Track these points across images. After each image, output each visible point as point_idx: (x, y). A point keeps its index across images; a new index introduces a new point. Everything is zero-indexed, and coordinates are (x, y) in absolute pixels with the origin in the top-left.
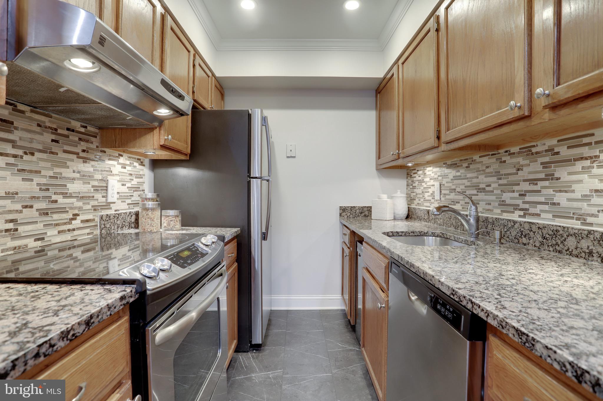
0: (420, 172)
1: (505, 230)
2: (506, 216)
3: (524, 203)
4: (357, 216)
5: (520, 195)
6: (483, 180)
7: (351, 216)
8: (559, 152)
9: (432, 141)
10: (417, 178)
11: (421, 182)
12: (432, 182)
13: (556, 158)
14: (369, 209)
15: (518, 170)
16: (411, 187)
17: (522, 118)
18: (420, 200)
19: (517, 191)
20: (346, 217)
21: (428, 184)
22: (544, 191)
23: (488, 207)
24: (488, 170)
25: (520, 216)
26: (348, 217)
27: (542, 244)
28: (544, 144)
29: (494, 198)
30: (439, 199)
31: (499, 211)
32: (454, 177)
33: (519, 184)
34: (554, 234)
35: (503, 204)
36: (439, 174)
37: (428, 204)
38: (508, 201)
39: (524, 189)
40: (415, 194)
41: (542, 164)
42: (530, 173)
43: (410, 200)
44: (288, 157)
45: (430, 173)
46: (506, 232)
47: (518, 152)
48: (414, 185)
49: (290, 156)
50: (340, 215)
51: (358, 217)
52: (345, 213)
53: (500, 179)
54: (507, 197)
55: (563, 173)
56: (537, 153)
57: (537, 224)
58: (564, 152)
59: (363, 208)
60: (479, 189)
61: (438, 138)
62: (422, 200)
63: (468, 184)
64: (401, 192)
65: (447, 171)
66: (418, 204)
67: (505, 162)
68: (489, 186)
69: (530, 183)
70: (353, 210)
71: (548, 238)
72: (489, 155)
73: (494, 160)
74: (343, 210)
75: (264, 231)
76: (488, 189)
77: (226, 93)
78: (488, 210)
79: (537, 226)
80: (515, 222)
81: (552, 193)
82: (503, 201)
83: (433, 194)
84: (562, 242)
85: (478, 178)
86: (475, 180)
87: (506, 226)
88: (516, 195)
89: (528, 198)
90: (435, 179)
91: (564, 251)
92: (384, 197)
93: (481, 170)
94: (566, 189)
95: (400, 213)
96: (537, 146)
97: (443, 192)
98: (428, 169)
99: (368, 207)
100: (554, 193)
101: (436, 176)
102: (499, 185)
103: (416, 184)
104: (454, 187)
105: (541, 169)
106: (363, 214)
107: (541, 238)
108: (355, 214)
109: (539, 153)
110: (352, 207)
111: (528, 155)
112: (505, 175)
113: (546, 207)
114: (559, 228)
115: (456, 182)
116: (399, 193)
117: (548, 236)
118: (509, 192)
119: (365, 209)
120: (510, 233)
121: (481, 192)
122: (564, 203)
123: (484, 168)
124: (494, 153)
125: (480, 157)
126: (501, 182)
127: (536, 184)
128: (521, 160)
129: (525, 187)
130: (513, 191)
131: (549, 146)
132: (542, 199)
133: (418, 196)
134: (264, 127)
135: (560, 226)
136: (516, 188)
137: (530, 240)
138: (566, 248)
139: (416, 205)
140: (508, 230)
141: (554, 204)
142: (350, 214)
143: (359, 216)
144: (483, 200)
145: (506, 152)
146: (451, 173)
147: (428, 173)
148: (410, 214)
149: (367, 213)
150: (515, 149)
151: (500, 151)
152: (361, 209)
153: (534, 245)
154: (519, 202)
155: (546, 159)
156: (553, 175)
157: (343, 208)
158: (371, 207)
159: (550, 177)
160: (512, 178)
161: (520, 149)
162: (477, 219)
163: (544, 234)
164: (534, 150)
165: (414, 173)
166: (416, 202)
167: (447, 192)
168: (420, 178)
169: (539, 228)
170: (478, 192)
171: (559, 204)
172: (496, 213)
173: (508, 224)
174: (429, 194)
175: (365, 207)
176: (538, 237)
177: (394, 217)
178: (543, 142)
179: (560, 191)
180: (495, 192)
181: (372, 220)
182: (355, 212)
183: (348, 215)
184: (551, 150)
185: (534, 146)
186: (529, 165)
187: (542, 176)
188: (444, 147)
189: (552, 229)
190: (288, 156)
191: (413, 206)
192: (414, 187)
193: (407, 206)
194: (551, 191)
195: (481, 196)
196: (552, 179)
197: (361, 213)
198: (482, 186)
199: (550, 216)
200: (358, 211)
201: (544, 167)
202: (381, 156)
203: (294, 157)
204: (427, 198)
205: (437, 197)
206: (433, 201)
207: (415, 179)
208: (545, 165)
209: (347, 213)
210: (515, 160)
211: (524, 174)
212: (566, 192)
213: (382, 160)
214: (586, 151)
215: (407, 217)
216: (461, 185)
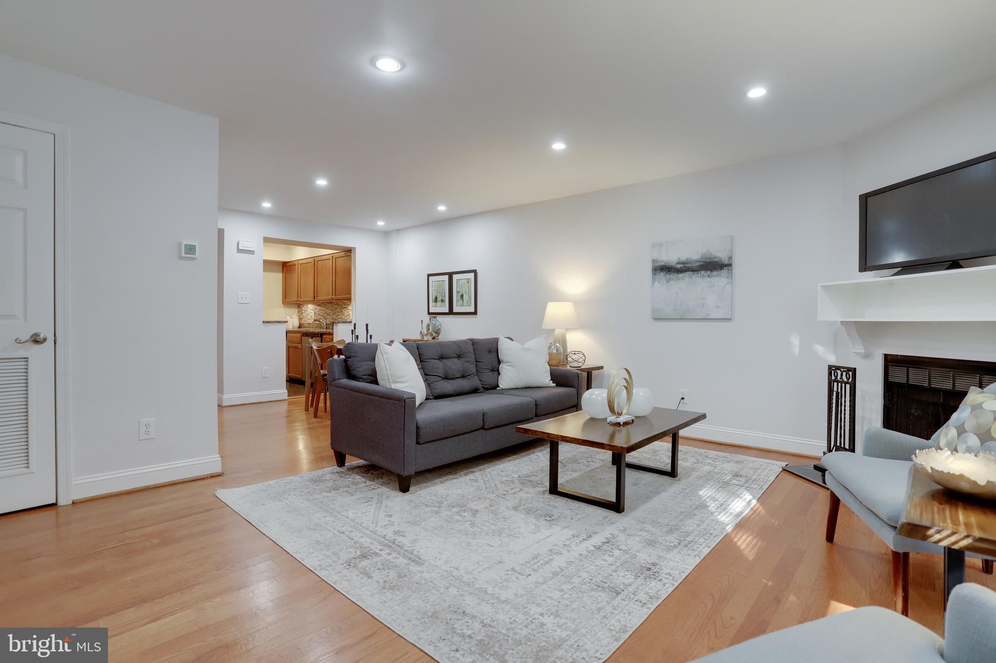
0: (304, 306)
6: (328, 311)
9: (312, 299)
10: (304, 309)
11: (306, 311)
16: (300, 312)
17: (330, 300)
21: (309, 311)
30: (313, 319)
32: (319, 309)
36: (314, 308)
37: (309, 321)
40: (302, 316)
43: (300, 319)
45: (310, 307)
48: (302, 312)
61: (314, 298)
62: (306, 318)
65: (317, 307)
66: (304, 321)
83: (311, 317)
90: (312, 310)
92: (288, 318)
95: (296, 325)
98: (308, 305)
101: (312, 308)
116: (295, 315)
128: (336, 306)
133: (304, 317)
147: (308, 307)
148: (300, 326)
150: (335, 303)
162: (326, 324)
165: (301, 306)
166: (303, 319)
167: (317, 315)
174: (309, 316)
177: (293, 327)
188: (315, 302)
191: (302, 322)
195: (328, 317)
202: (287, 297)
204: (308, 318)
205: (313, 317)
206: (311, 320)
207: (302, 309)
213: (287, 300)
214: (346, 306)
215: (299, 328)
216: (322, 313)
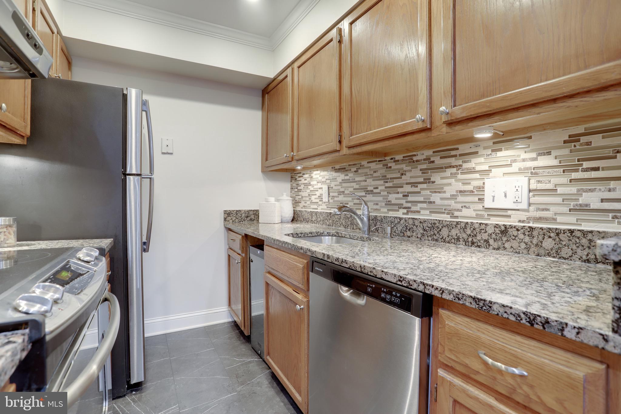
0: (306, 176)
1: (393, 226)
2: (392, 214)
3: (407, 202)
4: (242, 220)
5: (404, 196)
6: (370, 183)
7: (237, 220)
8: (434, 161)
9: (334, 145)
10: (303, 181)
11: (307, 185)
12: (320, 185)
13: (432, 166)
14: (256, 213)
15: (402, 174)
16: (296, 190)
18: (306, 203)
19: (401, 193)
20: (231, 221)
21: (315, 187)
22: (423, 193)
23: (376, 207)
24: (375, 175)
25: (404, 214)
26: (233, 221)
27: (423, 235)
28: (423, 154)
29: (381, 199)
30: (327, 201)
31: (385, 210)
32: (342, 180)
33: (402, 187)
34: (432, 226)
35: (389, 203)
36: (327, 177)
37: (315, 207)
38: (394, 201)
39: (407, 191)
40: (300, 197)
41: (421, 170)
42: (411, 177)
43: (296, 203)
44: (163, 153)
45: (318, 176)
46: (393, 227)
47: (402, 159)
48: (299, 188)
49: (166, 152)
50: (225, 219)
51: (244, 222)
52: (230, 218)
53: (387, 182)
54: (392, 197)
55: (436, 178)
56: (417, 161)
57: (419, 219)
58: (438, 161)
59: (249, 211)
60: (367, 191)
61: (340, 142)
62: (308, 203)
63: (357, 187)
64: (287, 196)
65: (334, 174)
66: (305, 206)
67: (390, 167)
68: (377, 188)
69: (411, 186)
70: (238, 214)
71: (428, 230)
72: (376, 161)
73: (381, 166)
74: (228, 214)
75: (144, 240)
76: (375, 191)
77: (74, 62)
78: (376, 209)
79: (419, 221)
80: (401, 219)
81: (429, 193)
82: (389, 201)
83: (320, 197)
84: (438, 232)
85: (366, 181)
86: (363, 184)
87: (393, 222)
88: (400, 195)
89: (410, 198)
90: (323, 183)
91: (439, 239)
92: (272, 200)
93: (369, 175)
94: (439, 190)
95: (287, 216)
96: (417, 155)
97: (331, 194)
98: (315, 172)
99: (253, 211)
100: (431, 194)
101: (324, 180)
102: (386, 187)
103: (302, 187)
104: (342, 190)
105: (421, 174)
106: (249, 218)
107: (422, 231)
108: (240, 218)
109: (419, 161)
110: (237, 211)
111: (410, 162)
112: (391, 179)
113: (425, 205)
114: (436, 222)
115: (344, 185)
116: (285, 196)
117: (427, 228)
118: (394, 193)
119: (251, 213)
120: (397, 228)
121: (369, 194)
122: (438, 201)
123: (372, 173)
124: (381, 159)
125: (368, 163)
126: (387, 185)
127: (417, 187)
128: (404, 167)
129: (408, 188)
130: (398, 193)
131: (426, 156)
132: (421, 199)
133: (304, 199)
134: (144, 113)
135: (436, 220)
136: (400, 190)
137: (413, 233)
138: (441, 237)
139: (302, 208)
140: (395, 226)
141: (431, 202)
142: (235, 218)
143: (245, 220)
144: (371, 201)
145: (392, 159)
146: (341, 177)
147: (314, 176)
148: (296, 216)
149: (252, 217)
150: (399, 157)
151: (386, 158)
152: (247, 213)
153: (416, 236)
154: (403, 202)
155: (424, 166)
156: (430, 179)
157: (228, 212)
158: (257, 211)
159: (427, 181)
160: (396, 181)
161: (404, 157)
162: (369, 218)
163: (425, 227)
164: (415, 158)
165: (299, 177)
166: (301, 205)
167: (336, 194)
168: (306, 182)
169: (420, 222)
170: (366, 194)
171: (434, 202)
172: (384, 212)
173: (394, 221)
174: (317, 197)
175: (251, 210)
176: (420, 230)
177: (281, 220)
178: (422, 152)
179: (435, 192)
180: (382, 193)
181: (260, 224)
182: (240, 216)
183: (234, 219)
184: (428, 159)
185: (415, 155)
186: (411, 170)
187: (421, 180)
189: (431, 223)
190: (163, 151)
191: (298, 209)
192: (300, 191)
193: (292, 209)
194: (428, 192)
195: (369, 197)
196: (429, 183)
197: (247, 217)
198: (370, 188)
199: (427, 212)
200: (243, 215)
201: (423, 173)
202: (269, 156)
203: (172, 154)
204: (314, 201)
205: (325, 199)
206: (320, 203)
207: (300, 182)
208: (424, 171)
209: (232, 217)
210: (398, 167)
211: (406, 178)
212: (439, 192)
213: (271, 162)
214: (453, 161)
215: (293, 220)
216: (350, 188)
